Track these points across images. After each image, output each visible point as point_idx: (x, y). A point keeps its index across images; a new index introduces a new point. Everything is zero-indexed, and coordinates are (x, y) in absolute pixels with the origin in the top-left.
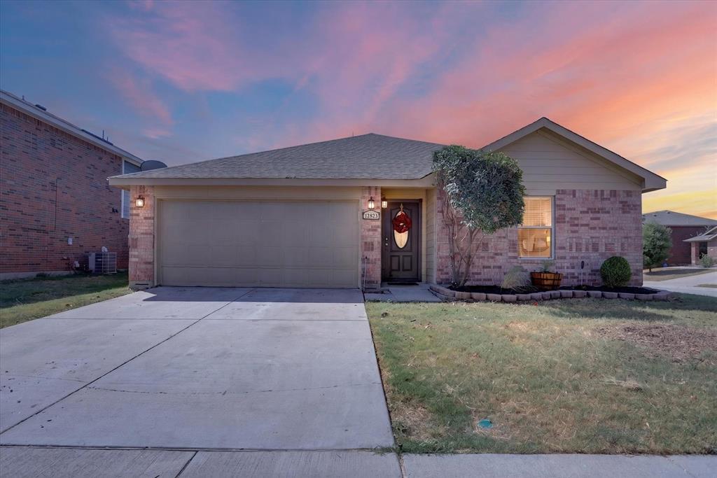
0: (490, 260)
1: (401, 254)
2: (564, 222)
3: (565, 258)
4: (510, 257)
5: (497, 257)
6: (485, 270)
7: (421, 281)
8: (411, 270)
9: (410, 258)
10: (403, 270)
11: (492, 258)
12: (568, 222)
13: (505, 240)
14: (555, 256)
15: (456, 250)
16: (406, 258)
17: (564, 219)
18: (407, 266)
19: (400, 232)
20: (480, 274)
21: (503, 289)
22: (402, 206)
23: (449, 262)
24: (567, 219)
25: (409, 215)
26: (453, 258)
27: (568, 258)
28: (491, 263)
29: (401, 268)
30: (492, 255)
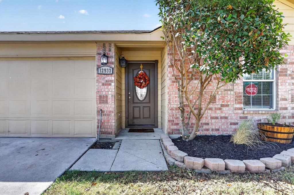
0: (218, 111)
1: (141, 105)
2: (286, 75)
3: (286, 109)
4: (236, 109)
5: (224, 109)
6: (213, 121)
7: (157, 127)
8: (149, 118)
9: (148, 108)
10: (144, 118)
11: (220, 109)
12: (290, 75)
13: (232, 93)
14: (277, 107)
15: (186, 103)
16: (145, 109)
17: (286, 72)
18: (147, 115)
19: (140, 87)
20: (208, 124)
21: (236, 145)
22: (141, 67)
23: (179, 115)
24: (289, 72)
25: (148, 73)
26: (183, 111)
27: (289, 108)
28: (218, 114)
29: (142, 117)
30: (219, 106)
